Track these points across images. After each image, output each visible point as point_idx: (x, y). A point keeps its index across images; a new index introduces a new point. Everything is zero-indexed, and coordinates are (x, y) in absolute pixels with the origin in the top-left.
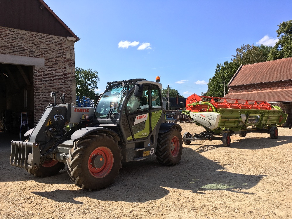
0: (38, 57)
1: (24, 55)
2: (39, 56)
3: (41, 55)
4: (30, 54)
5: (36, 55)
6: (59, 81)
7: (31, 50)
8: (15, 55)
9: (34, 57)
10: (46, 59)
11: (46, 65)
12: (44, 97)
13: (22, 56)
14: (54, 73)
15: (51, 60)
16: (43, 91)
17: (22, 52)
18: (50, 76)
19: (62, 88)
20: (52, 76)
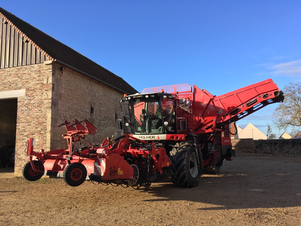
0: (21, 89)
1: (11, 90)
2: (22, 87)
3: (22, 86)
4: (15, 87)
5: (19, 87)
6: (36, 109)
7: (15, 83)
8: (5, 90)
9: (18, 89)
10: (26, 89)
11: (26, 95)
12: (23, 127)
13: (9, 91)
14: (32, 102)
15: (30, 89)
16: (23, 121)
17: (10, 86)
18: (29, 105)
19: (38, 116)
20: (30, 105)
